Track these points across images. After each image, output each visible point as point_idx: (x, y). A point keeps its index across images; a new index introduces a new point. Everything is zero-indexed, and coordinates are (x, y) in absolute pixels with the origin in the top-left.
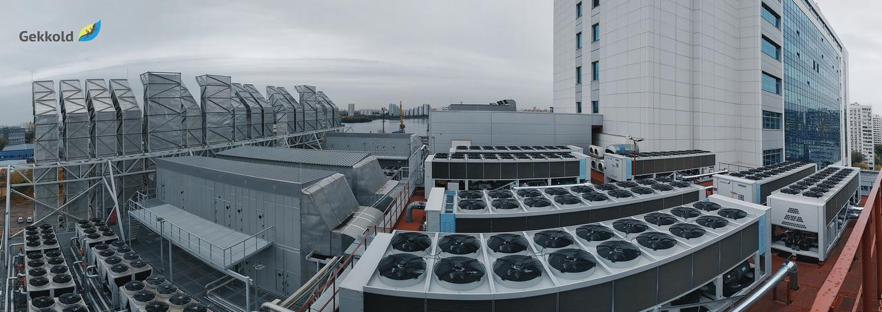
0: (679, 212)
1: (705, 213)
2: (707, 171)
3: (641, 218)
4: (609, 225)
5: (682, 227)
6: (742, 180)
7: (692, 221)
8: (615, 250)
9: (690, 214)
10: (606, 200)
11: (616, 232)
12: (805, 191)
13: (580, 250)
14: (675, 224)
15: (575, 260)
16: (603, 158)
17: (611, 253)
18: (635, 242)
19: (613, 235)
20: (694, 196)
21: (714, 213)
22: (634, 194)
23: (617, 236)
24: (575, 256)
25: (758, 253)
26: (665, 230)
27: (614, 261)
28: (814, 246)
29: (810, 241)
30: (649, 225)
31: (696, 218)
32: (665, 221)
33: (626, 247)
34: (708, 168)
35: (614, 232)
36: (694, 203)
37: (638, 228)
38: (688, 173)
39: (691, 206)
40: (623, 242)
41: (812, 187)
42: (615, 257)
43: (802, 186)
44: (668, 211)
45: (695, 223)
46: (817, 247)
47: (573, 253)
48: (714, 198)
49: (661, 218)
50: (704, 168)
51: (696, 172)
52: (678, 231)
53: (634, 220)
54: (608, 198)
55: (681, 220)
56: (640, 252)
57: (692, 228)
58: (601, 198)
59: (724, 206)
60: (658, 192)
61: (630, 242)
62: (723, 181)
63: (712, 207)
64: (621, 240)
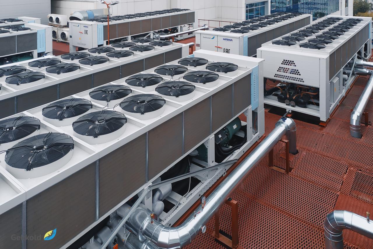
0: (164, 71)
1: (191, 69)
2: (185, 29)
3: (122, 82)
4: (85, 96)
5: (170, 85)
6: (228, 34)
7: (178, 78)
8: (97, 123)
9: (176, 71)
10: (78, 70)
11: (94, 102)
12: (301, 42)
13: (50, 134)
14: (161, 83)
15: (45, 147)
16: (67, 26)
17: (91, 127)
18: (119, 109)
19: (92, 106)
20: (177, 53)
21: (202, 68)
22: (110, 58)
23: (96, 106)
24: (45, 143)
25: (250, 108)
26: (151, 90)
27: (96, 136)
28: (312, 103)
29: (308, 96)
30: (132, 88)
31: (183, 75)
32: (150, 81)
33: (109, 117)
34: (187, 26)
35: (93, 103)
36: (178, 60)
37: (120, 93)
38: (166, 32)
39: (175, 63)
40: (104, 112)
41: (309, 38)
42: (97, 131)
43: (297, 38)
44: (152, 71)
45: (182, 80)
46: (318, 105)
47: (42, 140)
48: (198, 53)
49: (145, 79)
50: (182, 26)
51: (175, 30)
52: (166, 89)
53: (114, 86)
54: (80, 67)
55: (167, 78)
56: (126, 119)
57: (181, 85)
58: (72, 68)
59: (211, 61)
60: (138, 53)
61: (112, 110)
62: (207, 37)
63: (198, 62)
64: (101, 110)
